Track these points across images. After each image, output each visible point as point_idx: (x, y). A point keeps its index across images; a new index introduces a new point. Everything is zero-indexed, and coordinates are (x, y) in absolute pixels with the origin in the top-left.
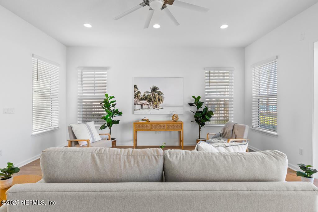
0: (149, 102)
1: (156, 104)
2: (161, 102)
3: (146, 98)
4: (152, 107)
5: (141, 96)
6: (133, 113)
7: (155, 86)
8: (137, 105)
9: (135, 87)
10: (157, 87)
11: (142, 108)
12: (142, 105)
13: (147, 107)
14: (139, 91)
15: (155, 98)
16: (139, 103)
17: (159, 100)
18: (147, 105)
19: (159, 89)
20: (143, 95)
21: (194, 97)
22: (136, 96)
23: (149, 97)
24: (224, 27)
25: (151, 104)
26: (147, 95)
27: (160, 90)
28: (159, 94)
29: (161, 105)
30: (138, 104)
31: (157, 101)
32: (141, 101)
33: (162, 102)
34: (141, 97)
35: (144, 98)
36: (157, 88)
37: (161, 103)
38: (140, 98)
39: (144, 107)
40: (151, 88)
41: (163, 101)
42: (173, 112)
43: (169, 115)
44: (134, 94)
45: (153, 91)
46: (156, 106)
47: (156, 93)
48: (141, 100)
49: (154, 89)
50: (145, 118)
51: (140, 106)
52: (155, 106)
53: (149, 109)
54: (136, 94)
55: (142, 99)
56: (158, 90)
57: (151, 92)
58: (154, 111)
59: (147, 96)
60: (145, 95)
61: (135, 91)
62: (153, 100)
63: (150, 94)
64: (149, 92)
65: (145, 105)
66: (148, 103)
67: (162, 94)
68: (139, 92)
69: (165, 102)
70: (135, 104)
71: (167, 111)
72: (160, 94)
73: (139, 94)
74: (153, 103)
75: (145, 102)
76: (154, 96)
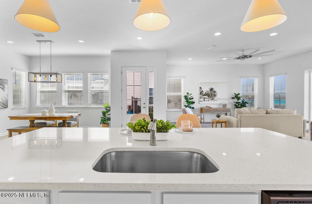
0: (208, 96)
4: (210, 99)
5: (204, 93)
6: (199, 103)
7: (212, 87)
9: (200, 88)
11: (204, 100)
12: (204, 99)
13: (207, 99)
15: (212, 95)
16: (202, 97)
17: (214, 95)
21: (235, 94)
22: (201, 93)
23: (209, 94)
27: (215, 89)
29: (215, 98)
38: (203, 94)
39: (205, 99)
42: (223, 103)
43: (220, 104)
44: (199, 92)
45: (211, 91)
46: (213, 99)
49: (211, 89)
51: (203, 99)
52: (212, 99)
53: (208, 101)
55: (204, 95)
56: (214, 90)
58: (211, 102)
60: (206, 93)
61: (200, 91)
63: (209, 92)
66: (208, 98)
67: (216, 92)
68: (203, 91)
69: (218, 96)
70: (200, 98)
71: (219, 102)
72: (215, 92)
74: (211, 97)
75: (206, 97)
76: (211, 93)
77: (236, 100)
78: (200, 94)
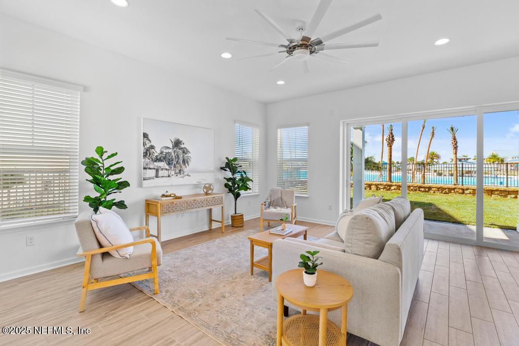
0: (169, 164)
1: (179, 168)
2: (186, 164)
3: (164, 158)
4: (173, 173)
5: (156, 154)
6: (140, 185)
7: (178, 137)
8: (148, 171)
9: (145, 136)
10: (181, 139)
11: (157, 176)
12: (157, 170)
13: (166, 173)
14: (152, 144)
15: (179, 158)
16: (152, 166)
17: (184, 161)
18: (166, 169)
19: (183, 143)
20: (159, 152)
21: (227, 158)
22: (147, 153)
23: (169, 156)
24: (281, 83)
25: (171, 168)
26: (166, 153)
27: (186, 145)
28: (184, 152)
29: (186, 169)
30: (150, 169)
31: (181, 163)
32: (156, 164)
33: (188, 165)
34: (157, 156)
35: (160, 158)
36: (181, 141)
37: (186, 167)
38: (154, 157)
39: (161, 173)
40: (173, 141)
41: (190, 164)
42: (203, 181)
43: (196, 186)
44: (142, 150)
45: (175, 147)
46: (180, 171)
47: (179, 149)
48: (156, 161)
49: (177, 143)
51: (154, 171)
52: (177, 171)
53: (169, 176)
54: (147, 150)
55: (158, 160)
56: (183, 146)
57: (171, 147)
58: (176, 180)
59: (166, 155)
60: (162, 153)
61: (144, 144)
62: (174, 162)
63: (170, 151)
64: (169, 148)
65: (162, 169)
66: (167, 167)
67: (188, 151)
68: (152, 147)
69: (192, 164)
70: (145, 168)
71: (193, 179)
72: (185, 151)
73: (153, 150)
74: (175, 167)
75: (163, 164)
76: (177, 155)
77: (229, 174)
78: (145, 156)
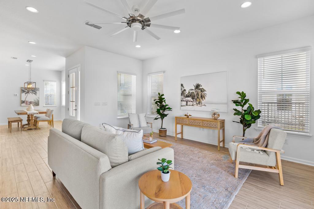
0: (193, 98)
1: (199, 101)
2: (203, 99)
3: (190, 95)
4: (195, 103)
5: (186, 94)
6: (180, 109)
7: (198, 83)
8: (183, 102)
9: (182, 85)
10: (200, 84)
11: (187, 105)
12: (187, 102)
13: (191, 103)
14: (185, 89)
15: (198, 95)
16: (184, 100)
17: (202, 96)
18: (191, 101)
19: (201, 86)
20: (188, 92)
21: (238, 93)
22: (182, 93)
23: (193, 94)
25: (194, 100)
26: (191, 92)
27: (203, 87)
28: (201, 91)
29: (203, 102)
30: (184, 101)
31: (200, 98)
32: (186, 98)
33: (205, 99)
34: (187, 95)
35: (188, 95)
36: (200, 85)
37: (203, 100)
38: (185, 95)
39: (189, 103)
40: (195, 85)
41: (206, 98)
42: (215, 110)
44: (180, 92)
45: (196, 89)
46: (199, 102)
47: (199, 90)
48: (186, 97)
49: (198, 86)
50: (188, 113)
51: (185, 102)
52: (198, 102)
53: (193, 105)
54: (182, 92)
55: (187, 96)
56: (201, 88)
57: (194, 89)
58: (197, 108)
59: (191, 94)
61: (181, 89)
62: (196, 97)
63: (193, 91)
64: (193, 90)
65: (189, 101)
66: (192, 100)
67: (204, 90)
70: (182, 101)
72: (203, 90)
73: (185, 92)
74: (196, 100)
75: (189, 99)
76: (197, 93)
78: (182, 95)
